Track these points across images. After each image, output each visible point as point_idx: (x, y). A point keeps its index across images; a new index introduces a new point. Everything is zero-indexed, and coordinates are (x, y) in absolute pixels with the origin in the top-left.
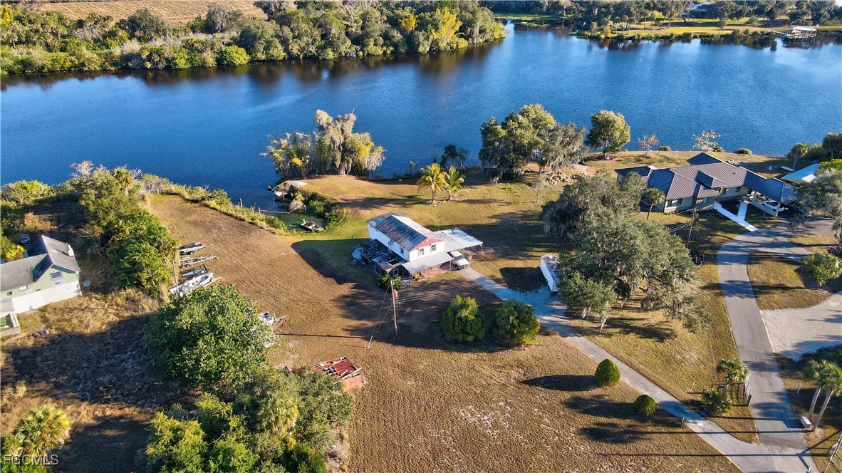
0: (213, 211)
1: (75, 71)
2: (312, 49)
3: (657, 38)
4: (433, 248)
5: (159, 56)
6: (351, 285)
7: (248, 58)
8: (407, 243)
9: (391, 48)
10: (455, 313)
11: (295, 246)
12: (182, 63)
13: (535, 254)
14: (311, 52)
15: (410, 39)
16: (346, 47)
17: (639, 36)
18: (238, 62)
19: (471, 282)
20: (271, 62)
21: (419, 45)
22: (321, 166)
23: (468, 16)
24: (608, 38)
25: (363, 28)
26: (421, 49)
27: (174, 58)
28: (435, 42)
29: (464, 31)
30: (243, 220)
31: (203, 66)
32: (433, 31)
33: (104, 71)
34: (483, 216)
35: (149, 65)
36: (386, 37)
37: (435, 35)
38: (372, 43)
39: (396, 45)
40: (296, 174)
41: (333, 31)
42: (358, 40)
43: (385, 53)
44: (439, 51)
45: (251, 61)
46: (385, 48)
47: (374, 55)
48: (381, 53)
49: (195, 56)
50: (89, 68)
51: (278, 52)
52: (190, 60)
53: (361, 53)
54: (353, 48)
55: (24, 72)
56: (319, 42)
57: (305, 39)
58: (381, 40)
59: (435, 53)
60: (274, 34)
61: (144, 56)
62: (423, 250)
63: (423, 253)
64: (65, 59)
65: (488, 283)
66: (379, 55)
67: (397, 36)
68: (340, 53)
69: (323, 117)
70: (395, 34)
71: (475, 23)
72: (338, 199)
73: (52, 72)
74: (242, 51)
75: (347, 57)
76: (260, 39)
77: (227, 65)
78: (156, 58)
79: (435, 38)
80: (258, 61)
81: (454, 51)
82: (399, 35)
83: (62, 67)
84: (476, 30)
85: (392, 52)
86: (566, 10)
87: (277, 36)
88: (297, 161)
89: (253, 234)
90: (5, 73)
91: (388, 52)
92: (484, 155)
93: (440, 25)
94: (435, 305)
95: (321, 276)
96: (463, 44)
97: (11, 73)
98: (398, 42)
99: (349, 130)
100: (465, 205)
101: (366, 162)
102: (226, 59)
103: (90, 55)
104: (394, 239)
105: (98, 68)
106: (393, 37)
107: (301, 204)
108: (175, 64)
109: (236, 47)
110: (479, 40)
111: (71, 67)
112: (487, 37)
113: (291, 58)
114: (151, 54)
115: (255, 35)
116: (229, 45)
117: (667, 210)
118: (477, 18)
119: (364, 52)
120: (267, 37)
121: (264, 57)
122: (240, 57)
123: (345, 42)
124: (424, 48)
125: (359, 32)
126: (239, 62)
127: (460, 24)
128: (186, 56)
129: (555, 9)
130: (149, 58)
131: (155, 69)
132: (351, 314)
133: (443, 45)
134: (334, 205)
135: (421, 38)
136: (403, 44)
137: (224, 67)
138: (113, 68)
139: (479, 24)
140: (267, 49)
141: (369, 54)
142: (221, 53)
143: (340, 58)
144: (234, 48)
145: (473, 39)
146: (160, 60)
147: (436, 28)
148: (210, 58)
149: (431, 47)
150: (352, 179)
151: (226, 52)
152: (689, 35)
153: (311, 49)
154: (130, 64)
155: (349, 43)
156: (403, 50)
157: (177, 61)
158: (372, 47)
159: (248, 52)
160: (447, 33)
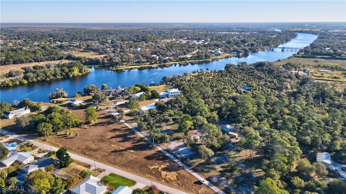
2: (43, 78)
3: (127, 69)
4: (78, 102)
6: (68, 107)
7: (27, 82)
8: (74, 101)
9: (63, 77)
12: (11, 84)
15: (67, 74)
16: (52, 77)
19: (83, 105)
20: (33, 82)
21: (70, 75)
22: (58, 97)
23: (81, 68)
24: (115, 70)
25: (55, 73)
26: (70, 76)
28: (73, 74)
29: (80, 71)
31: (16, 85)
35: (2, 86)
36: (61, 74)
39: (64, 76)
40: (54, 98)
41: (48, 74)
42: (54, 75)
43: (61, 78)
44: (75, 76)
49: (14, 82)
51: (35, 80)
52: (13, 84)
53: (55, 78)
56: (45, 77)
57: (41, 76)
59: (74, 77)
62: (76, 102)
65: (85, 105)
67: (64, 74)
69: (58, 89)
74: (25, 80)
75: (52, 80)
76: (30, 77)
80: (30, 82)
81: (78, 76)
84: (83, 71)
86: (106, 63)
87: (34, 76)
88: (54, 96)
92: (84, 92)
93: (74, 70)
95: (63, 107)
96: (80, 74)
99: (62, 91)
100: (82, 99)
101: (65, 95)
104: (72, 101)
107: (56, 102)
108: (9, 85)
112: (86, 72)
113: (38, 81)
115: (29, 77)
116: (22, 79)
117: (111, 96)
118: (83, 68)
120: (32, 77)
121: (31, 81)
122: (25, 82)
124: (71, 76)
127: (79, 70)
129: (104, 63)
131: (4, 86)
133: (75, 75)
134: (61, 101)
135: (70, 74)
137: (21, 84)
139: (84, 70)
140: (32, 79)
141: (57, 78)
143: (50, 80)
145: (83, 73)
146: (5, 84)
147: (73, 72)
148: (18, 83)
149: (73, 76)
150: (63, 98)
151: (21, 81)
152: (132, 68)
155: (52, 76)
156: (66, 77)
157: (10, 84)
158: (58, 77)
159: (27, 81)
160: (76, 72)
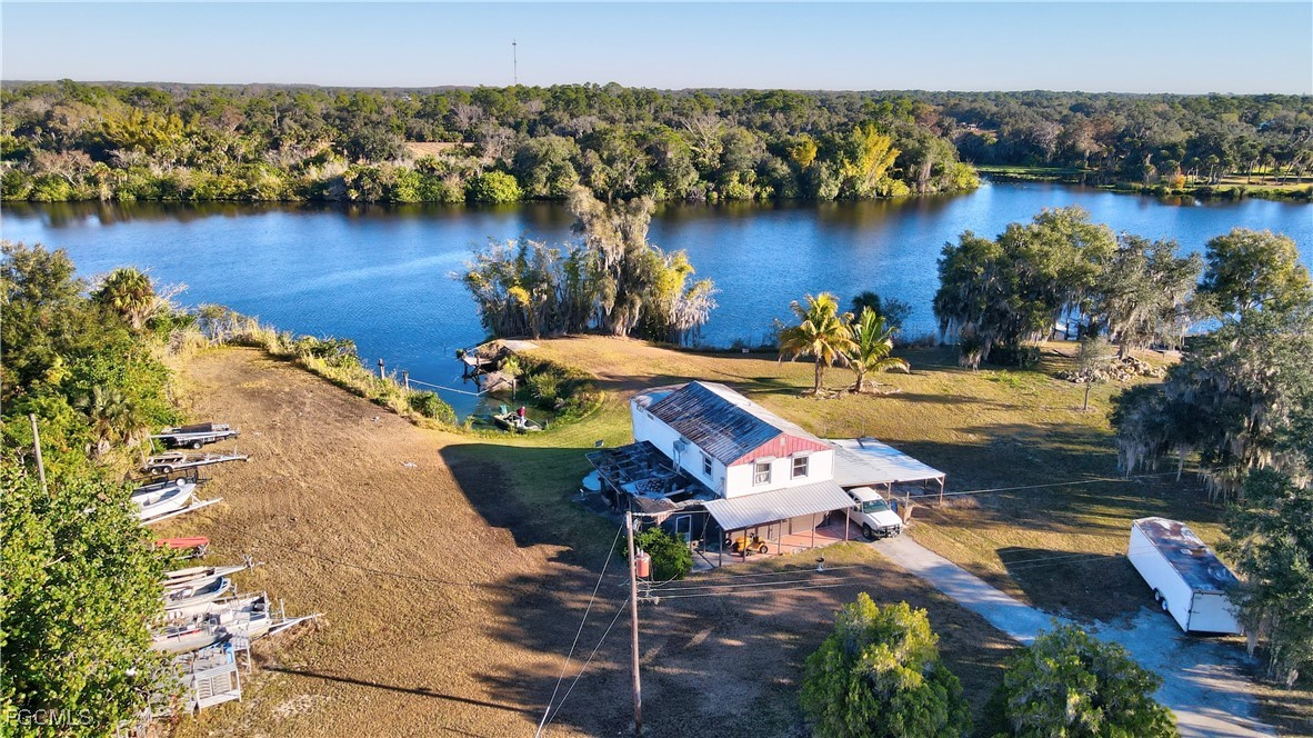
0: (309, 377)
1: (239, 200)
2: (630, 182)
4: (800, 467)
5: (374, 181)
6: (551, 550)
7: (519, 191)
8: (723, 444)
9: (770, 189)
10: (851, 657)
11: (448, 452)
12: (407, 194)
13: (1101, 521)
14: (627, 186)
15: (806, 183)
16: (689, 182)
17: (1242, 190)
18: (500, 196)
19: (908, 575)
20: (557, 201)
21: (820, 186)
22: (569, 310)
23: (912, 144)
24: (1179, 193)
25: (722, 158)
26: (822, 191)
27: (395, 186)
28: (850, 182)
29: (904, 167)
30: (361, 394)
31: (442, 201)
32: (846, 161)
33: (284, 202)
34: (944, 426)
35: (354, 195)
36: (762, 170)
37: (850, 170)
38: (736, 178)
39: (778, 185)
40: (520, 327)
41: (670, 155)
42: (714, 176)
43: (757, 197)
44: (856, 198)
45: (525, 198)
46: (758, 189)
47: (737, 199)
48: (751, 195)
49: (432, 184)
50: (260, 196)
51: (572, 183)
52: (423, 191)
53: (715, 195)
54: (702, 186)
55: (160, 198)
56: (644, 172)
57: (619, 165)
58: (752, 175)
59: (849, 200)
60: (568, 157)
61: (349, 180)
62: (767, 467)
63: (768, 478)
64: (229, 184)
65: (963, 585)
66: (747, 200)
67: (782, 169)
68: (679, 192)
69: (584, 200)
70: (778, 166)
71: (924, 155)
72: (594, 373)
73: (203, 200)
74: (511, 181)
75: (689, 199)
76: (543, 162)
77: (482, 201)
78: (367, 184)
79: (850, 174)
80: (539, 198)
81: (882, 198)
82: (785, 167)
83: (221, 194)
84: (926, 169)
85: (771, 196)
86: (1089, 159)
87: (573, 159)
88: (524, 296)
89: (365, 421)
90: (132, 197)
91: (764, 195)
93: (860, 152)
94: (788, 631)
95: (481, 521)
96: (901, 190)
97: (141, 198)
98: (783, 178)
100: (896, 403)
101: (673, 311)
102: (481, 192)
103: (270, 180)
104: (690, 436)
105: (274, 197)
106: (774, 170)
107: (511, 379)
108: (397, 195)
109: (502, 174)
110: (930, 188)
111: (234, 195)
112: (946, 182)
114: (360, 177)
115: (536, 156)
116: (490, 169)
118: (927, 148)
119: (720, 192)
120: (557, 161)
121: (544, 192)
122: (506, 188)
123: (688, 173)
124: (830, 189)
125: (717, 164)
126: (503, 196)
127: (896, 153)
128: (417, 184)
129: (1068, 159)
130: (357, 184)
131: (363, 203)
132: (519, 631)
133: (863, 188)
134: (581, 383)
135: (824, 173)
136: (791, 182)
137: (477, 203)
138: (298, 199)
139: (930, 159)
140: (552, 179)
141: (729, 198)
142: (476, 181)
143: (678, 199)
144: (498, 175)
145: (919, 185)
146: (373, 188)
147: (853, 158)
148: (455, 188)
149: (842, 190)
151: (483, 180)
153: (627, 182)
154: (325, 193)
155: (694, 175)
156: (789, 193)
157: (400, 191)
158: (734, 186)
159: (521, 183)
160: (871, 170)
